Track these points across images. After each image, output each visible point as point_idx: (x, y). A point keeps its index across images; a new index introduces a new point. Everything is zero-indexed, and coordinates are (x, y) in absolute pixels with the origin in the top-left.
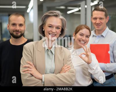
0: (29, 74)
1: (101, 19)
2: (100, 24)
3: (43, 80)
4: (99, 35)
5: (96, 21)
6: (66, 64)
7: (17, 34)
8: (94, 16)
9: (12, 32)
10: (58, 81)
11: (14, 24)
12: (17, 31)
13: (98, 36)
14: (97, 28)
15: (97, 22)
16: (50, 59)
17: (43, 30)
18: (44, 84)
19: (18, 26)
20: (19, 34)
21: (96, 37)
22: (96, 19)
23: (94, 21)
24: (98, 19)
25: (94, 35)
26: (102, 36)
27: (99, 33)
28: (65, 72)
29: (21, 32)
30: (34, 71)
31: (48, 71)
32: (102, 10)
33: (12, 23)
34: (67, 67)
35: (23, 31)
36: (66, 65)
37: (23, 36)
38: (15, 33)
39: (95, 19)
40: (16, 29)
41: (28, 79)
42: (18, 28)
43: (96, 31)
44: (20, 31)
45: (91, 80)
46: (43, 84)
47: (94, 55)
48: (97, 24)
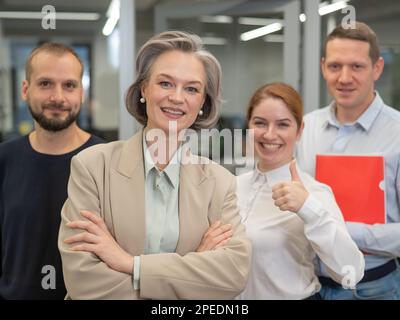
0: (88, 255)
1: (357, 66)
2: (350, 84)
3: (136, 276)
4: (348, 124)
5: (338, 74)
6: (218, 220)
7: (56, 115)
8: (331, 58)
9: (40, 109)
10: (190, 277)
11: (46, 83)
12: (57, 106)
13: (346, 127)
14: (340, 100)
15: (340, 80)
16: (163, 201)
17: (142, 100)
18: (139, 290)
19: (59, 88)
20: (64, 117)
21: (338, 129)
22: (337, 66)
23: (330, 76)
24: (345, 69)
25: (332, 123)
26: (359, 127)
27: (349, 118)
28: (213, 248)
29: (69, 110)
30: (104, 243)
31: (156, 244)
32: (359, 37)
33: (39, 77)
34: (220, 230)
35: (76, 106)
36: (219, 222)
37: (74, 123)
38: (48, 115)
39: (335, 67)
40: (52, 99)
41: (83, 269)
42: (60, 94)
43: (340, 108)
44: (65, 104)
45: (316, 279)
46: (136, 288)
47: (329, 188)
48: (342, 84)
